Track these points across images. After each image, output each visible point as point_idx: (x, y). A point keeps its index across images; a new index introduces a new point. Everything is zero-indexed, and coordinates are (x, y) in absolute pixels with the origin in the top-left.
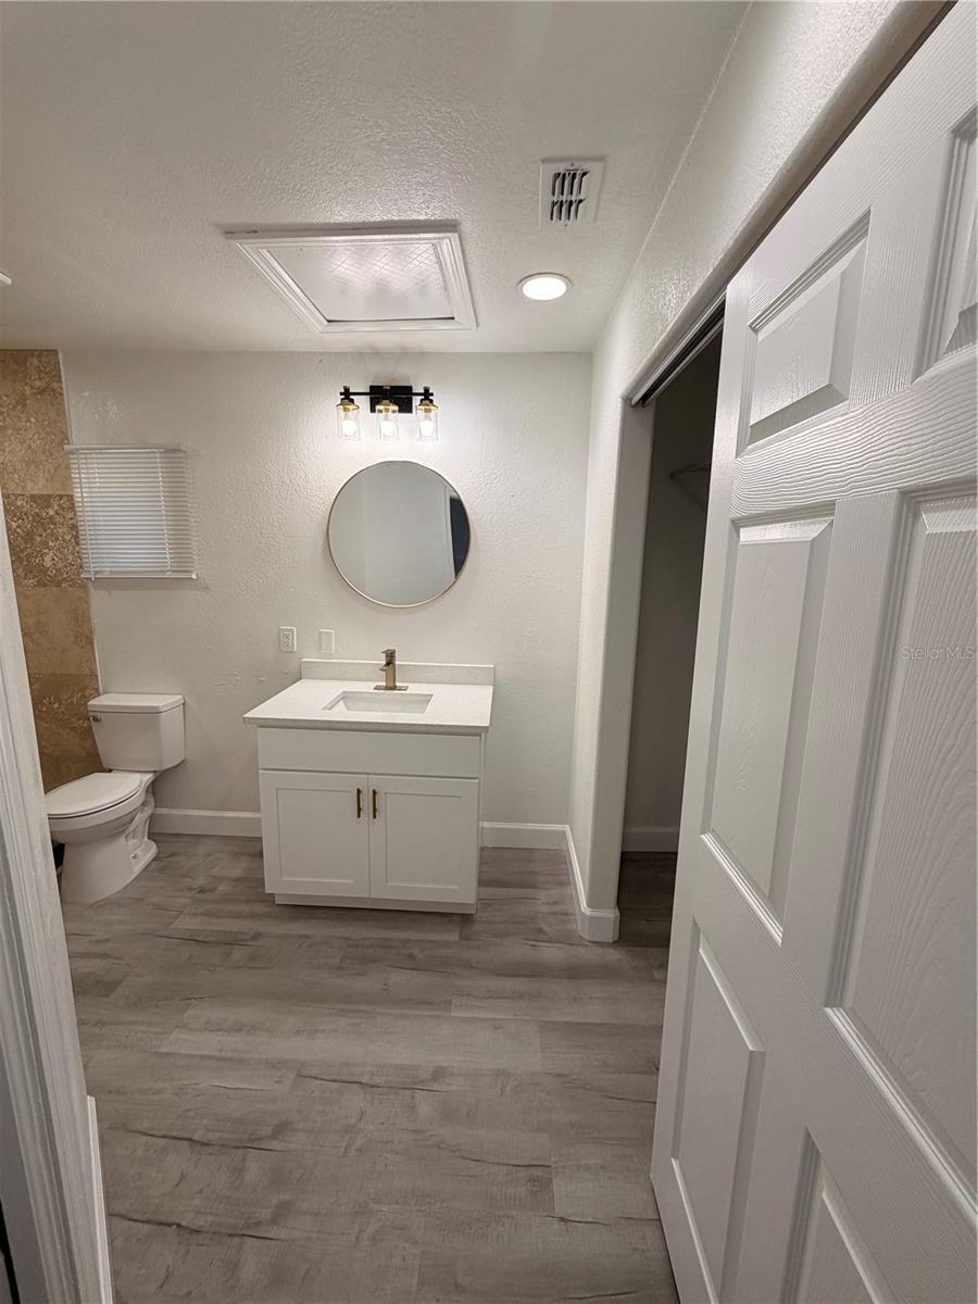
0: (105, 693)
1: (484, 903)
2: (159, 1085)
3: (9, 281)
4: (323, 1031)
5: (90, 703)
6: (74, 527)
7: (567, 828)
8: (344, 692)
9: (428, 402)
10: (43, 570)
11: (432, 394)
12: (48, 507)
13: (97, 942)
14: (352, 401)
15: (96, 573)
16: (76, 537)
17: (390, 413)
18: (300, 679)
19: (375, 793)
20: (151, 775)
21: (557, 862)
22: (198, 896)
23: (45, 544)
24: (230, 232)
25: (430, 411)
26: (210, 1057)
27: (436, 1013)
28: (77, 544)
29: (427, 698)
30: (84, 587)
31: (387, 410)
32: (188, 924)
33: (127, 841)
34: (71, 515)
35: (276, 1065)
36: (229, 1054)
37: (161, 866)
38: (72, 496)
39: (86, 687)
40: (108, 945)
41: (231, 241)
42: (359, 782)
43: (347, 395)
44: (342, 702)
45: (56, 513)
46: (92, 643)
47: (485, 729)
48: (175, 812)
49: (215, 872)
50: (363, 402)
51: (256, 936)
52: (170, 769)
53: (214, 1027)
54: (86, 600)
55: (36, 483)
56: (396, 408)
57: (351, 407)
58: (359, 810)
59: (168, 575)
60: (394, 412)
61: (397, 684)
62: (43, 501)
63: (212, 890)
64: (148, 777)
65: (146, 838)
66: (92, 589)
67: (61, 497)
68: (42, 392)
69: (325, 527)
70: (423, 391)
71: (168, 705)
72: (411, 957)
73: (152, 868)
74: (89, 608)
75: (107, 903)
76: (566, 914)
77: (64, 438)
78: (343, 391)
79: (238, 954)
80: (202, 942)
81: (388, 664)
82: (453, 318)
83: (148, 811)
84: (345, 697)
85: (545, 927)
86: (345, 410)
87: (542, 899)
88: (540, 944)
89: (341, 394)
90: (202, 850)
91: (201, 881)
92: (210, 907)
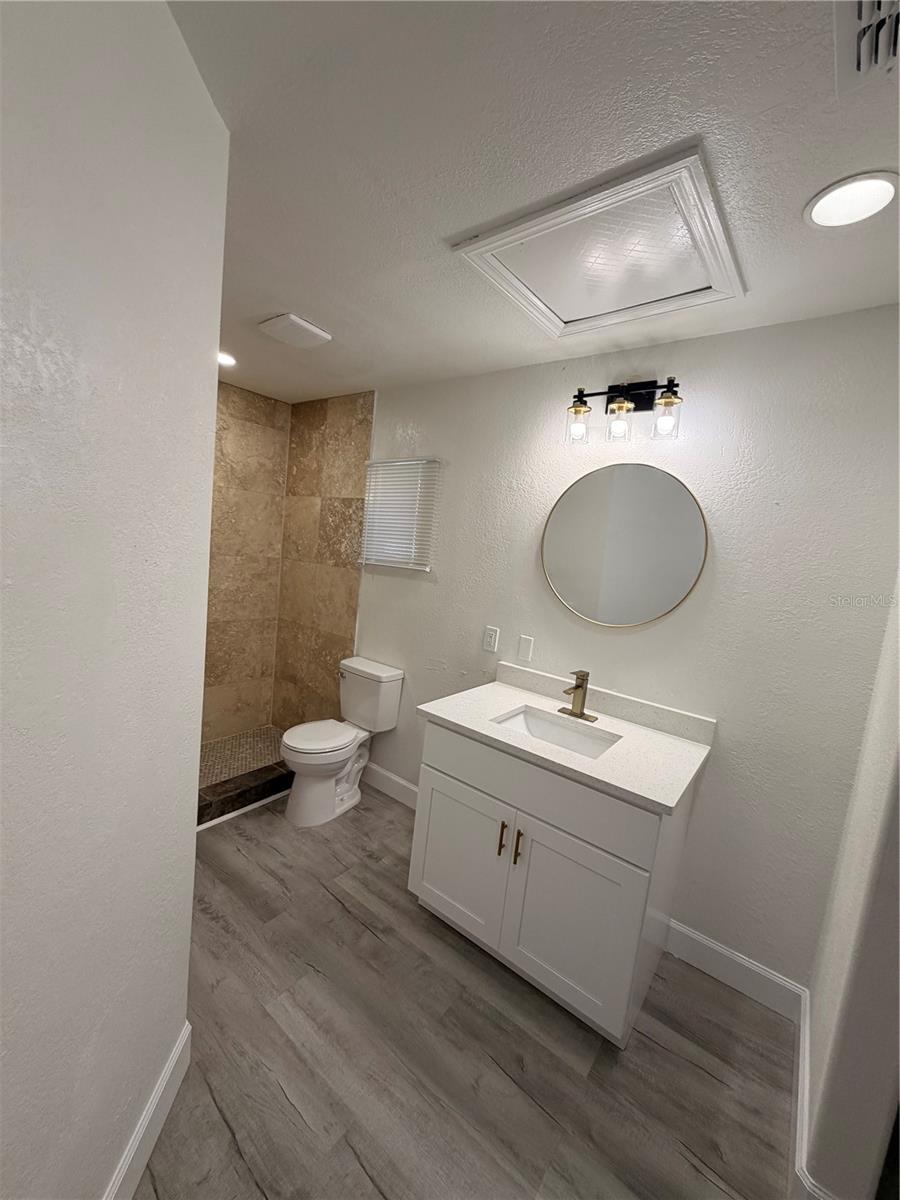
0: (357, 655)
1: (644, 1042)
2: (247, 1047)
3: (330, 337)
4: (391, 1096)
5: (342, 662)
6: (361, 523)
7: (806, 994)
8: (527, 706)
9: (670, 394)
10: (340, 554)
11: (677, 385)
12: (350, 507)
13: (284, 865)
14: (585, 403)
15: (367, 559)
16: (361, 531)
17: (623, 412)
18: (494, 680)
19: (520, 834)
20: (367, 733)
21: (780, 1037)
22: (365, 859)
23: (343, 534)
24: (456, 244)
25: (672, 404)
26: (293, 1047)
27: (518, 1177)
28: (361, 536)
29: (614, 738)
30: (359, 570)
31: (620, 408)
32: (346, 884)
33: (337, 784)
34: (361, 514)
35: (335, 1105)
36: (307, 1055)
37: (356, 817)
38: (363, 500)
39: (347, 648)
40: (289, 872)
41: (455, 253)
42: (506, 814)
43: (581, 398)
44: (522, 716)
45: (354, 512)
46: (355, 614)
47: (668, 810)
48: (382, 771)
49: (387, 841)
50: (597, 404)
51: (388, 931)
52: (385, 732)
53: (311, 1012)
54: (358, 580)
55: (347, 489)
56: (631, 405)
57: (583, 409)
58: (501, 846)
59: (411, 566)
60: (628, 411)
61: (586, 711)
62: (347, 502)
63: (378, 859)
64: (364, 735)
65: (356, 786)
66: (363, 571)
67: (358, 500)
68: (361, 422)
69: (542, 533)
70: (666, 383)
71: (392, 676)
72: (520, 1060)
73: (349, 815)
74: (359, 585)
75: (307, 833)
76: (771, 1147)
77: (367, 456)
78: (577, 393)
79: (366, 940)
80: (347, 909)
81: (578, 687)
82: (710, 287)
83: (362, 763)
84: (527, 711)
85: (724, 1147)
86: (576, 412)
87: (737, 1090)
88: (711, 1176)
89: (575, 397)
90: (389, 815)
91: (374, 846)
92: (368, 876)
